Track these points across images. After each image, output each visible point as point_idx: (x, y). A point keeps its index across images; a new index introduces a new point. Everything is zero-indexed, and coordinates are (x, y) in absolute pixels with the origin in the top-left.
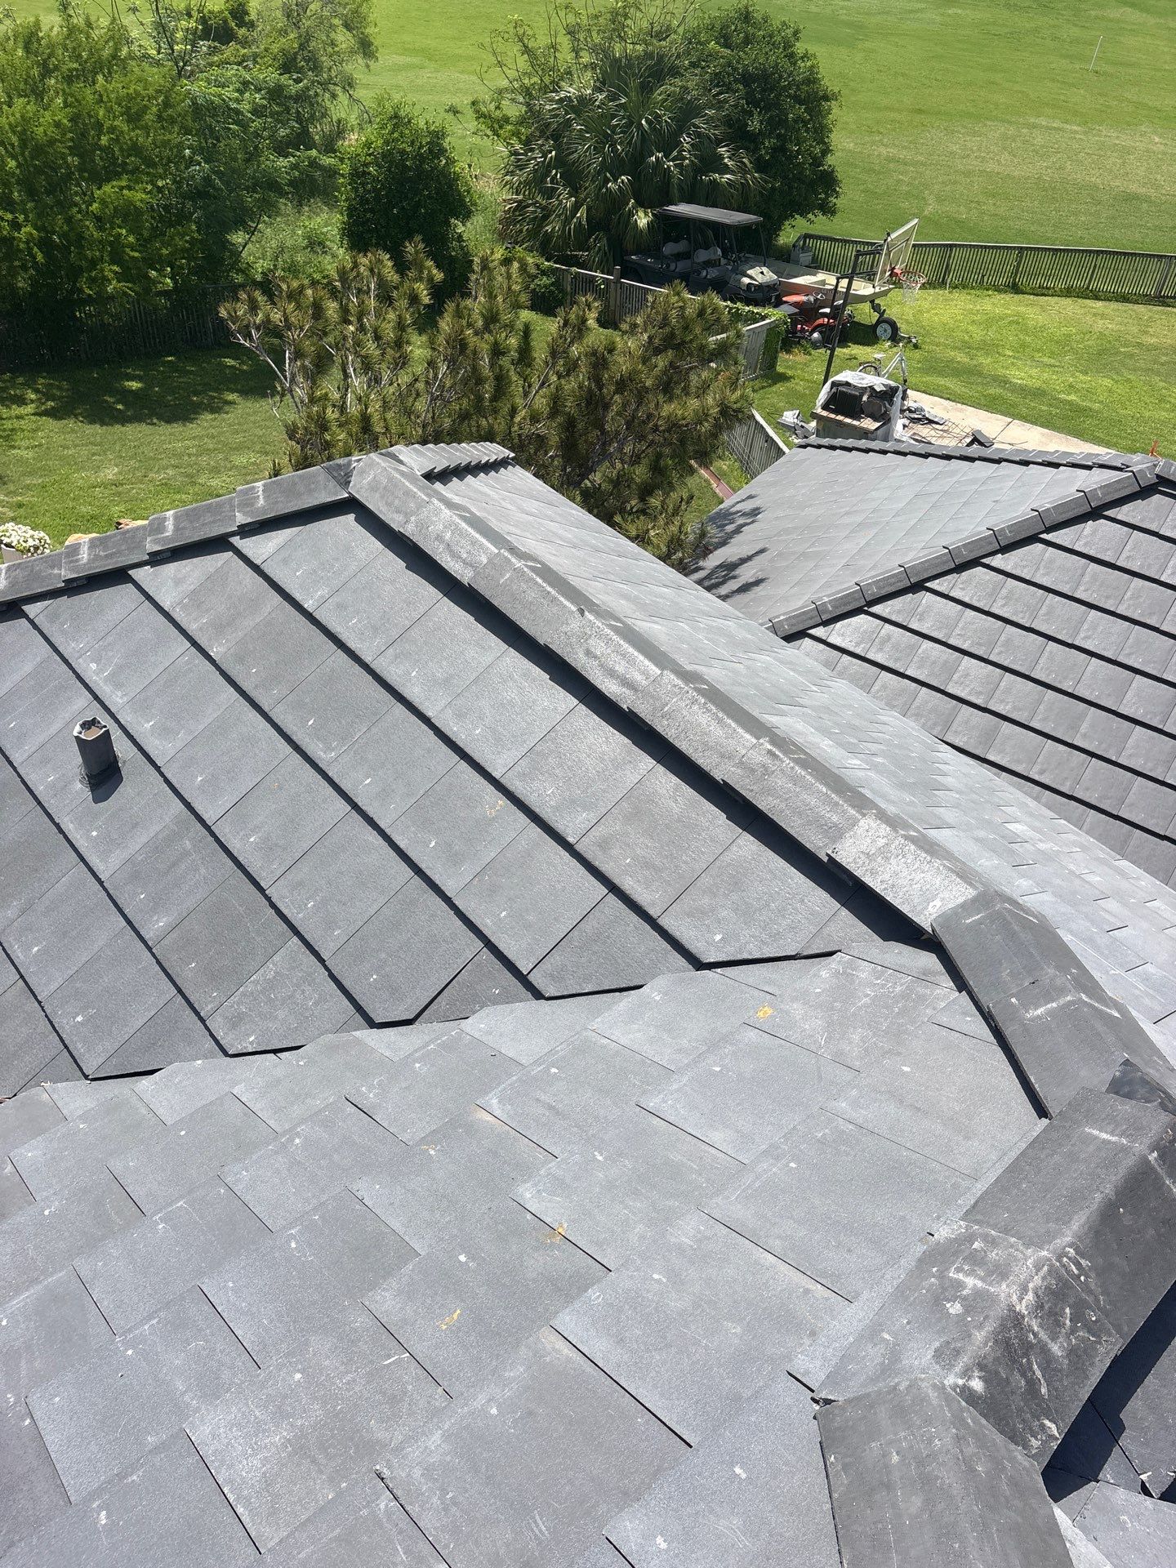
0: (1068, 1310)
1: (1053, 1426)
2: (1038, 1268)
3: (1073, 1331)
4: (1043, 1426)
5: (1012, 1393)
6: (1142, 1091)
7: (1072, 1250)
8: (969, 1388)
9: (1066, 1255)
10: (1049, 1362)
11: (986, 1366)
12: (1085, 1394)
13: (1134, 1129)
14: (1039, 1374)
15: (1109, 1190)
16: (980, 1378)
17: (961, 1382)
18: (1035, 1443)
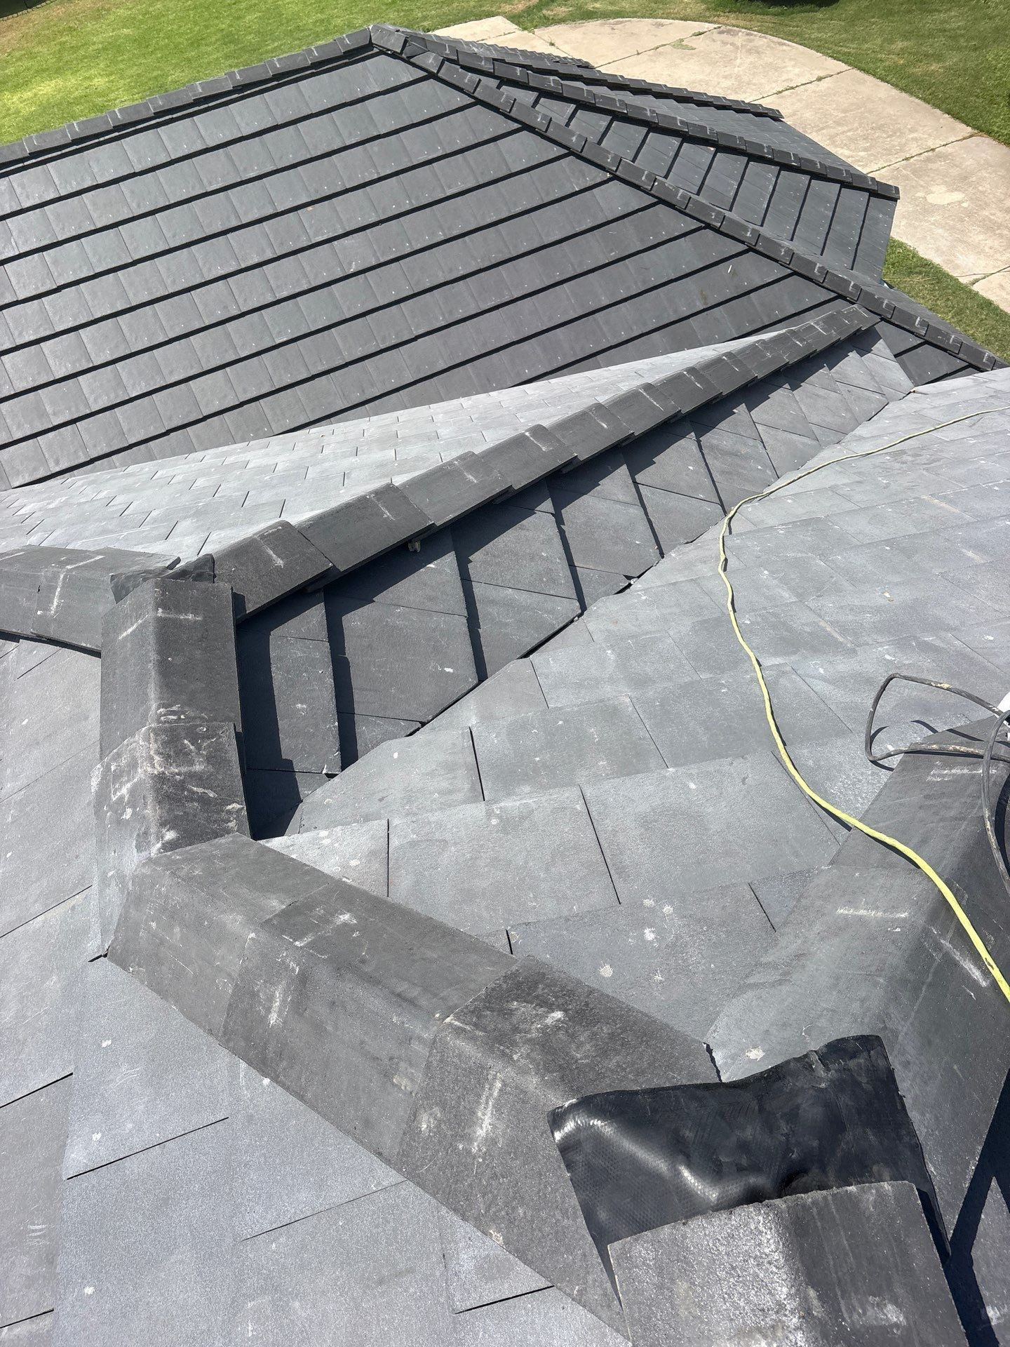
0: (186, 742)
1: (235, 805)
2: (148, 740)
3: (199, 748)
4: (229, 812)
5: (195, 816)
6: (130, 584)
7: (162, 710)
8: (167, 843)
9: (161, 715)
10: (201, 779)
11: (166, 821)
12: (237, 770)
13: (138, 609)
14: (200, 790)
15: (153, 656)
16: (168, 830)
17: (159, 845)
18: (231, 825)
